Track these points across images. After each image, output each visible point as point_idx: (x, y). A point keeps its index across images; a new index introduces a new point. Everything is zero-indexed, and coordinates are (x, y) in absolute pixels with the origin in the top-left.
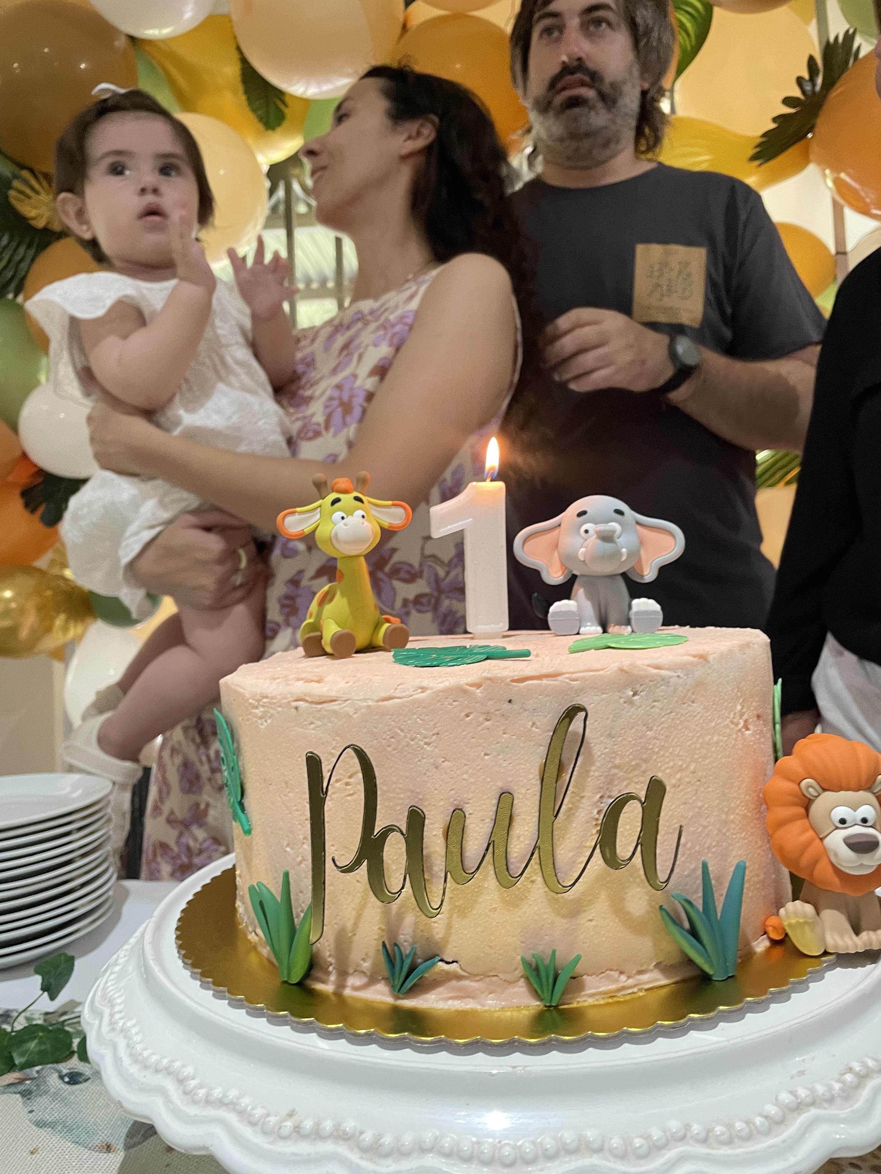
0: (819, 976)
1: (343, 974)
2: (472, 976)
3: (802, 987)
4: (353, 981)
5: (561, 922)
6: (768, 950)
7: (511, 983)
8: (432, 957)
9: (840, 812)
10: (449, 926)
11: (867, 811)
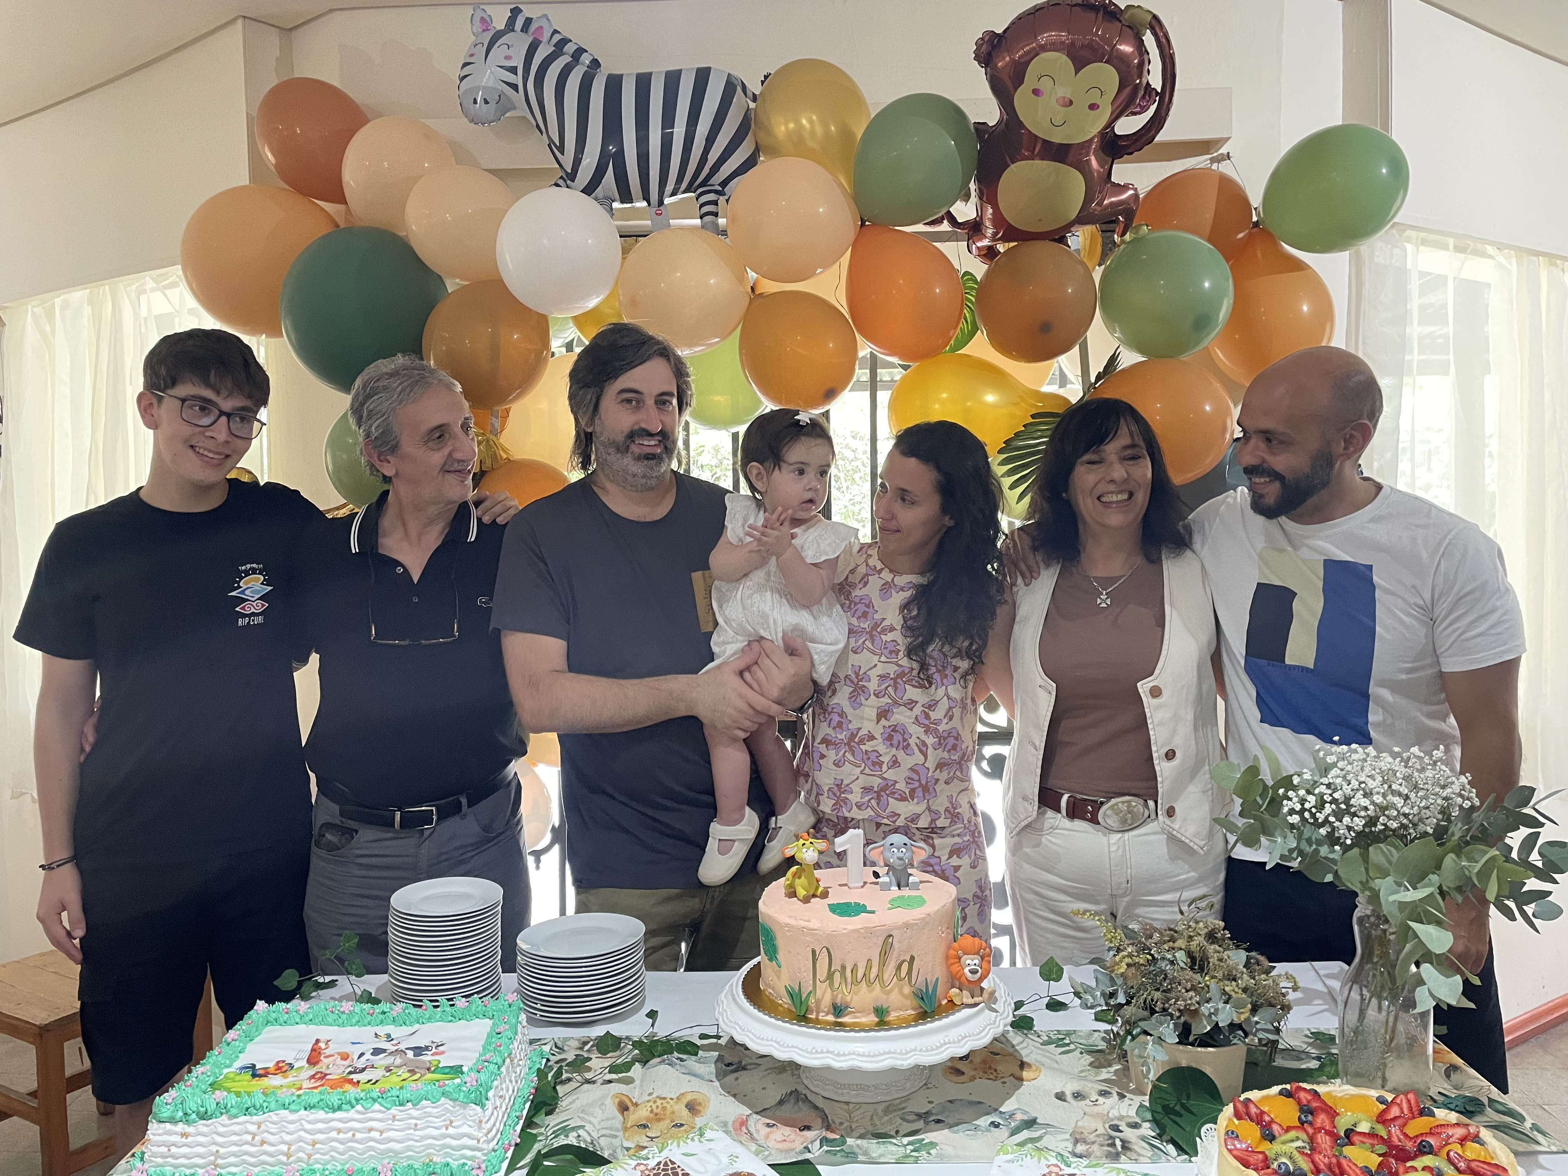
0: (959, 1011)
1: (818, 1013)
2: (858, 1012)
3: (953, 1014)
4: (821, 1014)
5: (885, 996)
6: (946, 1004)
7: (870, 1013)
8: (847, 1007)
9: (968, 962)
10: (852, 998)
11: (976, 961)
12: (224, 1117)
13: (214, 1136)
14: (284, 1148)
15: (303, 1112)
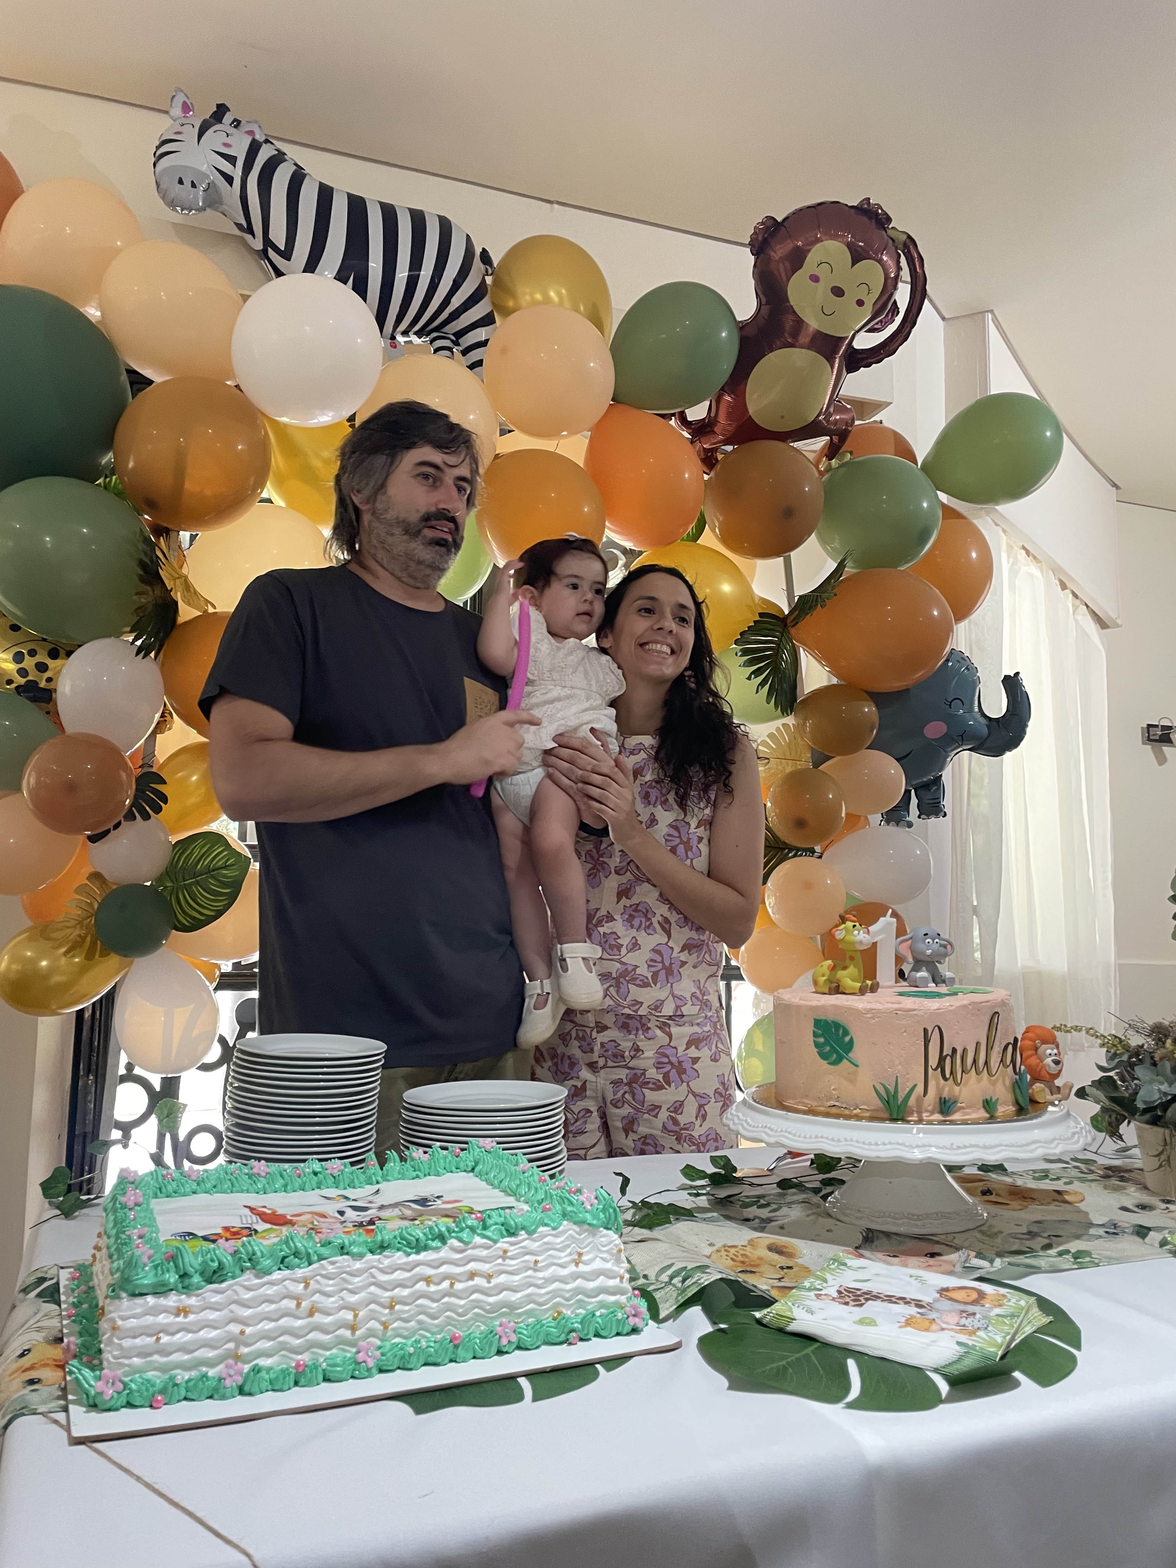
1: (920, 1113)
2: (968, 1107)
4: (924, 1115)
5: (991, 1088)
7: (979, 1109)
8: (955, 1102)
9: (1049, 1051)
10: (960, 1091)
11: (1055, 1051)
12: (248, 1275)
13: (233, 1307)
14: (349, 1316)
15: (369, 1256)
